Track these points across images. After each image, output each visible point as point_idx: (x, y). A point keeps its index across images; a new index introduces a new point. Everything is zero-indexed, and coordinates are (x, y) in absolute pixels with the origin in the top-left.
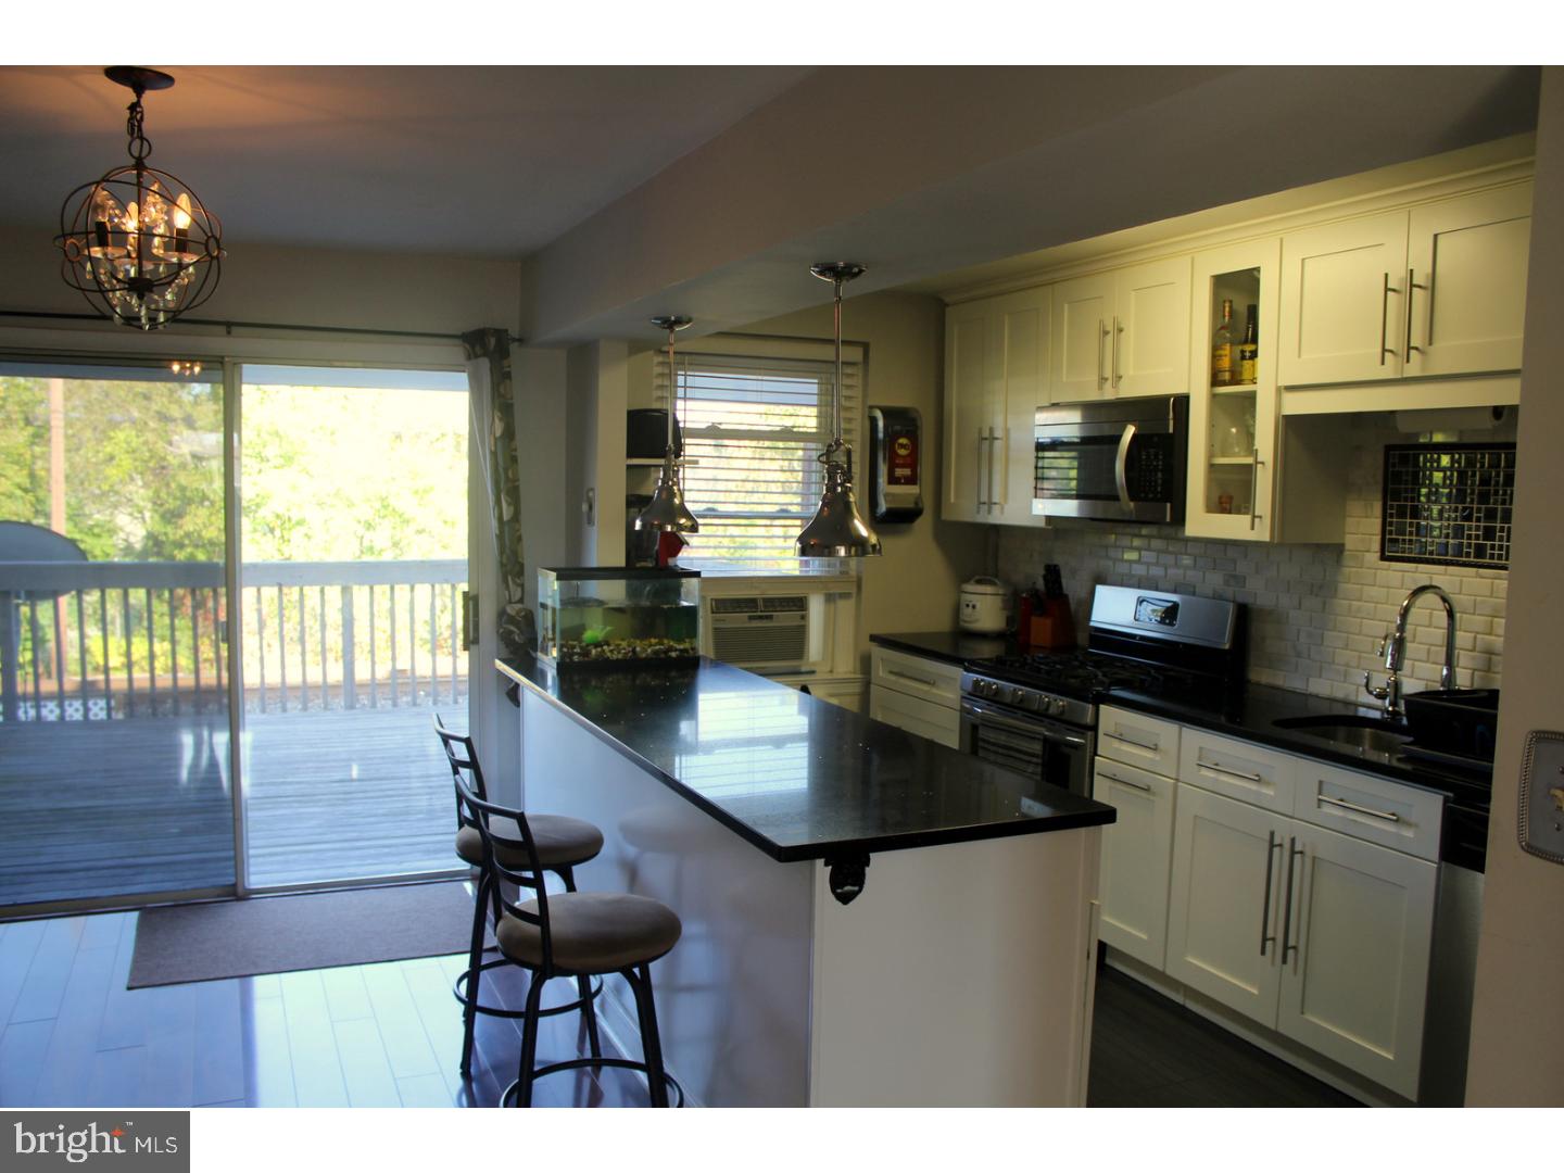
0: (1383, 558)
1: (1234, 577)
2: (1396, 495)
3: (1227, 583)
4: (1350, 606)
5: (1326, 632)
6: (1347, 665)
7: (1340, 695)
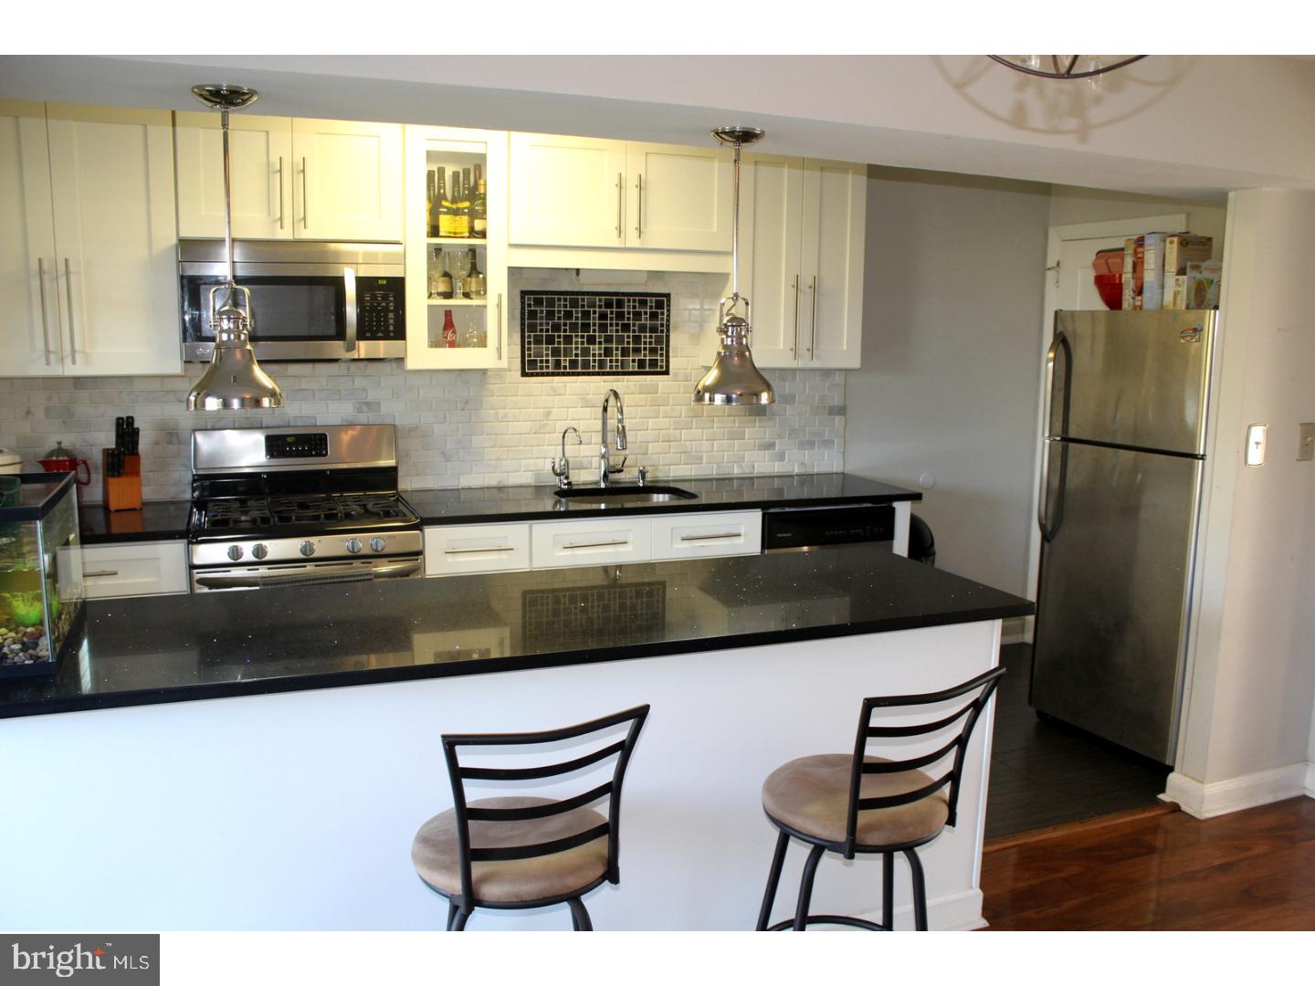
0: (524, 374)
1: (368, 404)
2: (532, 328)
3: (360, 411)
4: (497, 413)
5: (474, 438)
6: (498, 459)
7: (494, 483)
